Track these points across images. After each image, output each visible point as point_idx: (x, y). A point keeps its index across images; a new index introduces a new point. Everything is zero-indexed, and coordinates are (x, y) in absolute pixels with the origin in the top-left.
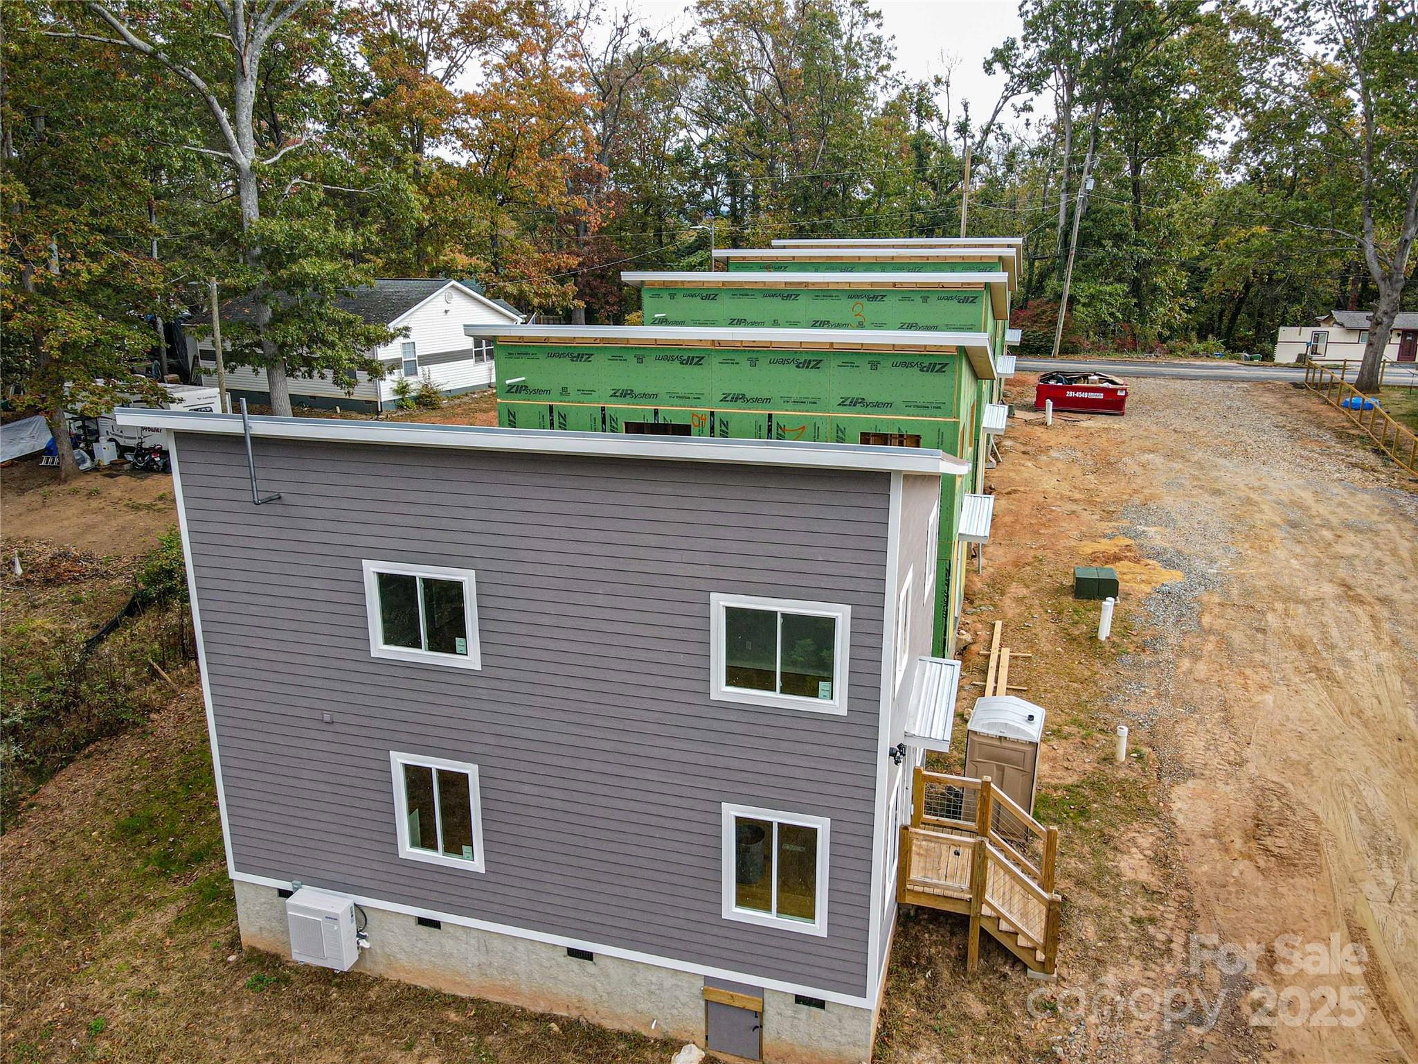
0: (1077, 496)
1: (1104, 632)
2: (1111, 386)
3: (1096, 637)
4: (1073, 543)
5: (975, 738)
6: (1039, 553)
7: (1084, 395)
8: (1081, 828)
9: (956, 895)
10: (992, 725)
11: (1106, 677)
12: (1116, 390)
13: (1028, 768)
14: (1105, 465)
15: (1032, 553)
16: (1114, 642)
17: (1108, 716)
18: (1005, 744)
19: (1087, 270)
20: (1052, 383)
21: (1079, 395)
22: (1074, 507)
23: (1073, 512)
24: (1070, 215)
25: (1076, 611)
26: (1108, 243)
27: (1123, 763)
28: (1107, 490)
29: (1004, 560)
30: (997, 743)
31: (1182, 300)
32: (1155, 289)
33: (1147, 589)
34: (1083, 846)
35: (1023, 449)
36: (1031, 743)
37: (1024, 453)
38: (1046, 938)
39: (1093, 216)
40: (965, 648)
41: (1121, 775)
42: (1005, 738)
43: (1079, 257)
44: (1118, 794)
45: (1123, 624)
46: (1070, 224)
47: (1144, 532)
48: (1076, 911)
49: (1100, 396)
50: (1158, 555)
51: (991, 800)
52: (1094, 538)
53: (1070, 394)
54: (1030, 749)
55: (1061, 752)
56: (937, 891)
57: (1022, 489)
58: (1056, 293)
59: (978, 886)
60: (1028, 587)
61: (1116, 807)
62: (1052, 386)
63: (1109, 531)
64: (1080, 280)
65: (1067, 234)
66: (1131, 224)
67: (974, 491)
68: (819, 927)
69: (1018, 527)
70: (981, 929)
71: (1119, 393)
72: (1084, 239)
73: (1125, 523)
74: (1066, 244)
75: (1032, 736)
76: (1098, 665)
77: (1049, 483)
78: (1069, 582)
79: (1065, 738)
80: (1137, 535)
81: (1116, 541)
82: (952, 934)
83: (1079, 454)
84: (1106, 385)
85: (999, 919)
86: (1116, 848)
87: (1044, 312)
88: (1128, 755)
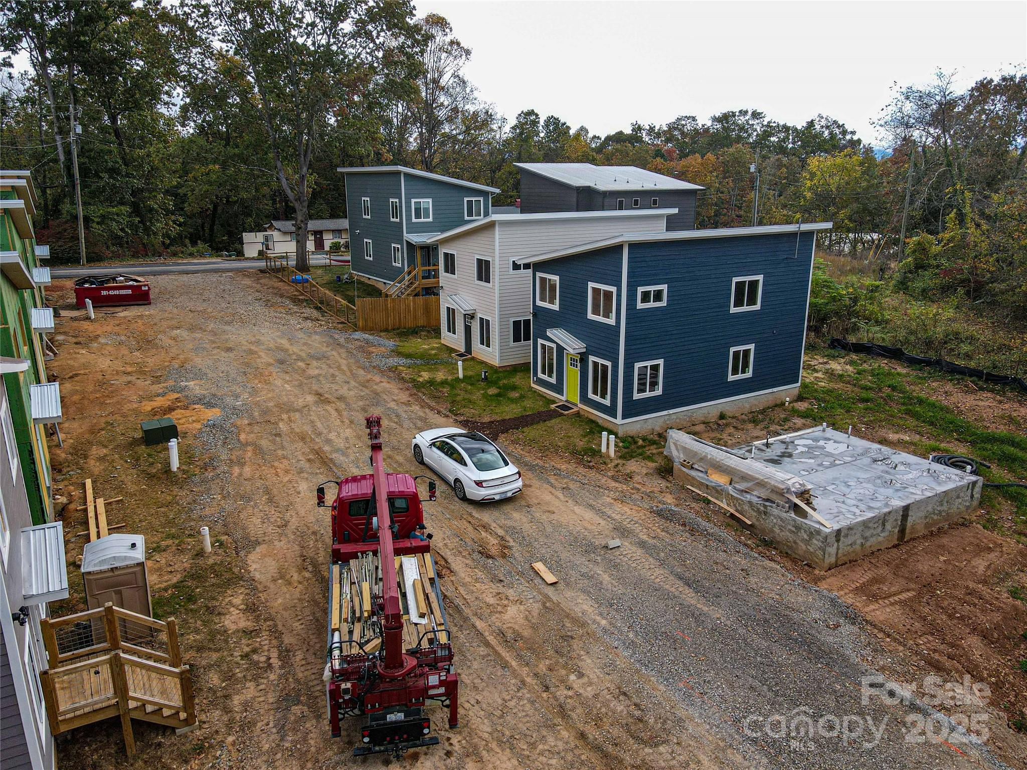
0: (129, 369)
1: (175, 464)
2: (135, 284)
3: (170, 470)
4: (135, 406)
5: (91, 577)
6: (109, 419)
7: (117, 292)
8: (191, 610)
9: (104, 705)
10: (102, 562)
11: (183, 495)
12: (140, 286)
13: (141, 584)
14: (146, 343)
15: (103, 420)
16: (184, 470)
17: (192, 524)
18: (117, 573)
19: (91, 197)
20: (86, 286)
21: (112, 293)
22: (129, 378)
23: (129, 382)
24: (68, 153)
25: (149, 455)
26: (105, 176)
27: (211, 553)
28: (152, 361)
29: (81, 431)
30: (111, 574)
31: (173, 217)
32: (151, 210)
33: (198, 426)
34: (196, 622)
35: (74, 340)
36: (138, 564)
37: (76, 343)
38: (184, 701)
39: (87, 154)
40: (63, 509)
41: (211, 561)
42: (116, 568)
43: (84, 186)
44: (212, 576)
45: (186, 455)
46: (69, 159)
47: (186, 386)
48: (202, 670)
49: (130, 292)
50: (200, 400)
51: (116, 619)
52: (150, 398)
53: (104, 293)
54: (137, 569)
55: (163, 561)
56: (87, 710)
57: (82, 372)
58: (71, 215)
59: (121, 689)
60: (106, 447)
61: (213, 585)
62: (87, 288)
63: (161, 391)
64: (90, 204)
65: (69, 167)
66: (120, 161)
67: (38, 381)
69: (86, 402)
70: (132, 720)
71: (143, 288)
72: (85, 171)
73: (171, 383)
74: (71, 176)
75: (138, 559)
76: (176, 490)
77: (104, 363)
78: (138, 435)
79: (164, 550)
80: (183, 389)
81: (167, 397)
82: (108, 736)
83: (123, 338)
84: (131, 283)
85: (144, 705)
86: (219, 614)
87: (65, 230)
88: (212, 545)
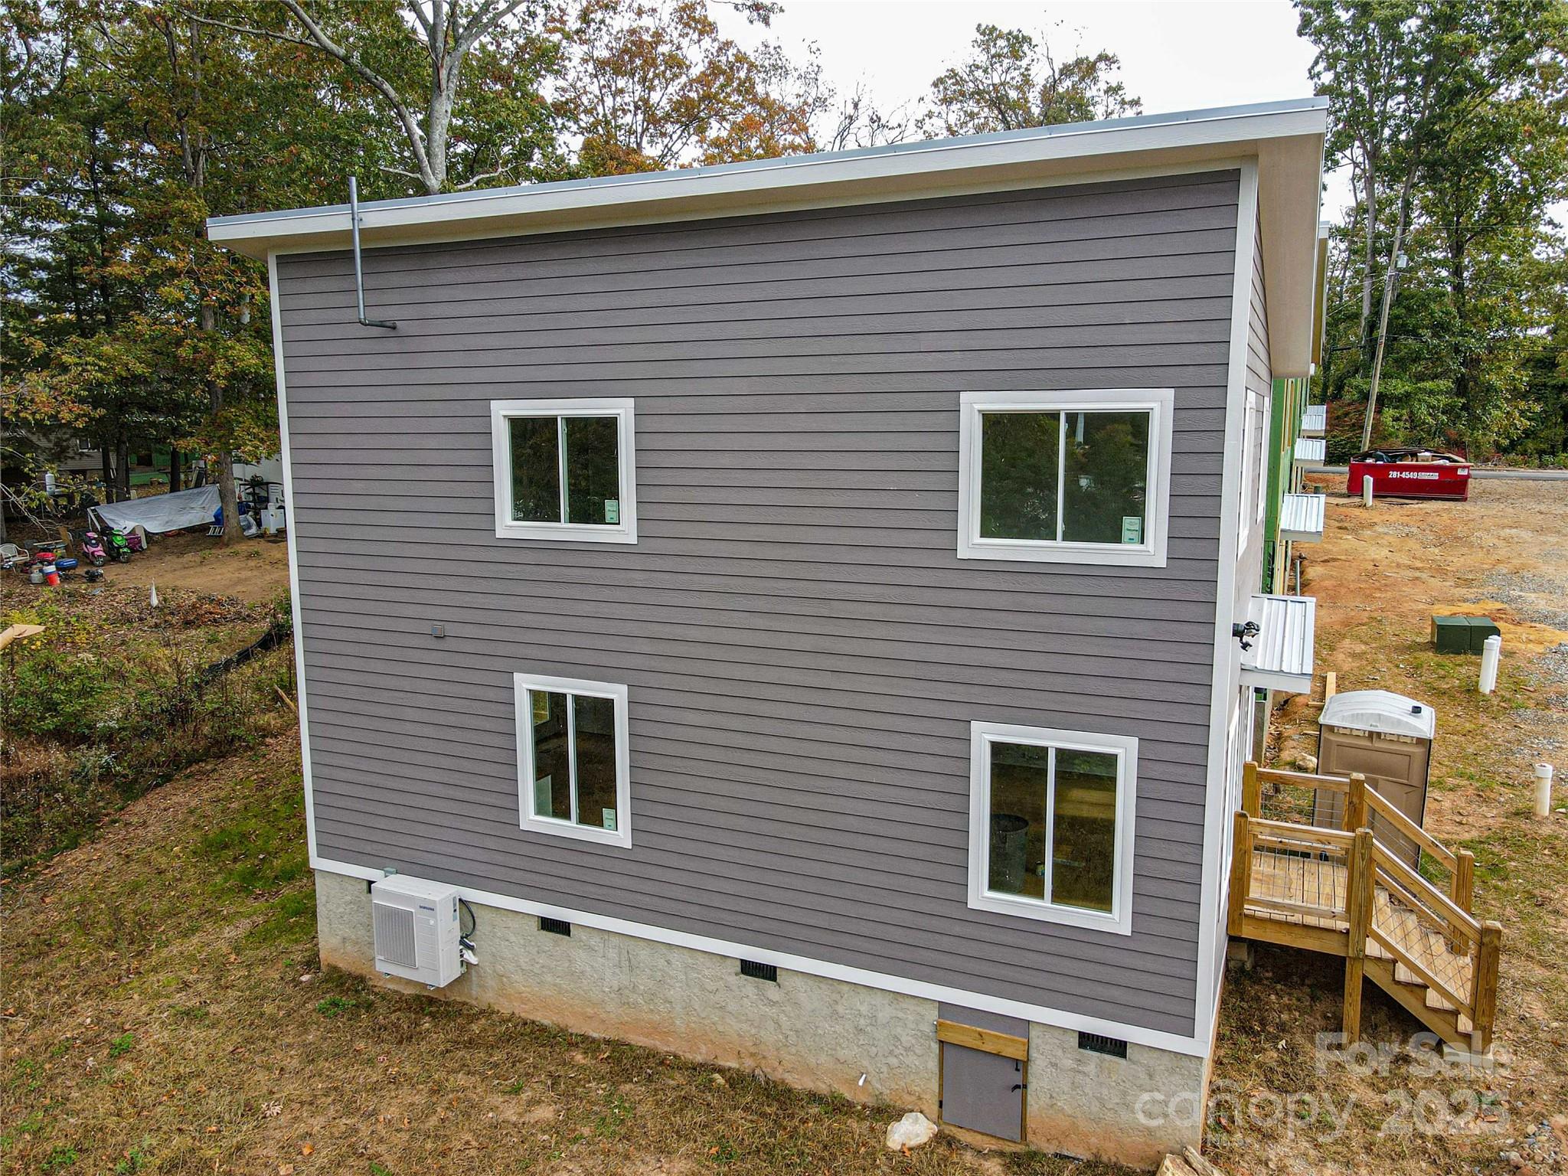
0: (1419, 564)
1: (1488, 683)
2: (1447, 463)
3: (1476, 690)
4: (1421, 606)
5: (1332, 738)
6: (1375, 615)
7: (1413, 475)
8: (1496, 888)
9: (1324, 923)
10: (1356, 717)
11: (1499, 731)
12: (1456, 468)
13: (1416, 780)
14: (1450, 539)
15: (1366, 614)
16: (1503, 697)
17: (1510, 769)
18: (1378, 744)
19: (1400, 365)
20: (1369, 461)
21: (1406, 475)
22: (1418, 574)
23: (1417, 578)
24: (1377, 303)
25: (1439, 665)
26: (1427, 334)
27: (1547, 818)
28: (1458, 561)
29: (1329, 620)
30: (1366, 743)
33: (1540, 649)
34: (1504, 907)
35: (1337, 524)
36: (1420, 741)
37: (1340, 528)
38: (1475, 994)
39: (1405, 303)
40: (1286, 702)
41: (1546, 831)
42: (1379, 734)
43: (1388, 349)
44: (1546, 852)
45: (1511, 677)
46: (1376, 312)
47: (1520, 597)
49: (1435, 476)
50: (1544, 618)
51: (1366, 808)
52: (1451, 602)
53: (1394, 474)
54: (1419, 751)
55: (1447, 804)
56: (1297, 918)
57: (1343, 557)
58: (1361, 392)
59: (1360, 910)
60: (1366, 643)
61: (1547, 866)
62: (1370, 465)
63: (1473, 596)
64: (1391, 377)
65: (1372, 326)
66: (1454, 311)
68: (1118, 919)
69: (1343, 591)
70: (1366, 980)
71: (1460, 472)
72: (1397, 329)
73: (1492, 590)
74: (1372, 343)
75: (1421, 731)
76: (1483, 719)
77: (1379, 553)
78: (1427, 634)
79: (1451, 790)
80: (1511, 600)
81: (1482, 605)
83: (1415, 530)
84: (1441, 462)
85: (1394, 962)
86: (1556, 912)
87: (1346, 414)
88: (1552, 810)
